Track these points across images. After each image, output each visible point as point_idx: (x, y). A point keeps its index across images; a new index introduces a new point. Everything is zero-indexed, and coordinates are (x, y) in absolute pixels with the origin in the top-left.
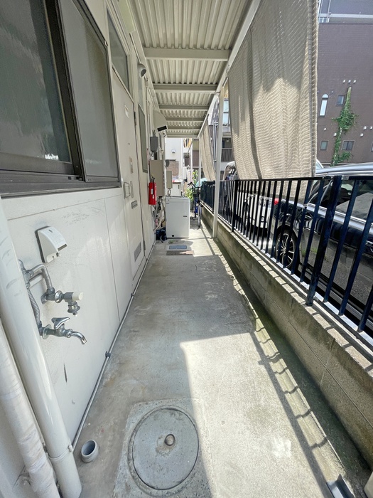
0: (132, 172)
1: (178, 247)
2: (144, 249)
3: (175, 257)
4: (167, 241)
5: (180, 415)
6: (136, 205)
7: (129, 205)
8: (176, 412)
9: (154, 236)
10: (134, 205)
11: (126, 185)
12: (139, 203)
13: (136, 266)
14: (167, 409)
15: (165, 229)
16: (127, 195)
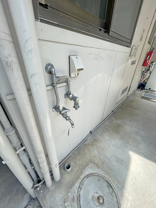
0: (141, 40)
1: (151, 96)
2: (129, 91)
3: (146, 101)
4: (144, 91)
5: (112, 192)
6: (135, 63)
7: (130, 61)
8: (111, 188)
9: (137, 86)
10: (133, 63)
11: (134, 47)
12: (137, 63)
13: (120, 98)
14: (107, 181)
15: (146, 83)
16: (132, 54)
